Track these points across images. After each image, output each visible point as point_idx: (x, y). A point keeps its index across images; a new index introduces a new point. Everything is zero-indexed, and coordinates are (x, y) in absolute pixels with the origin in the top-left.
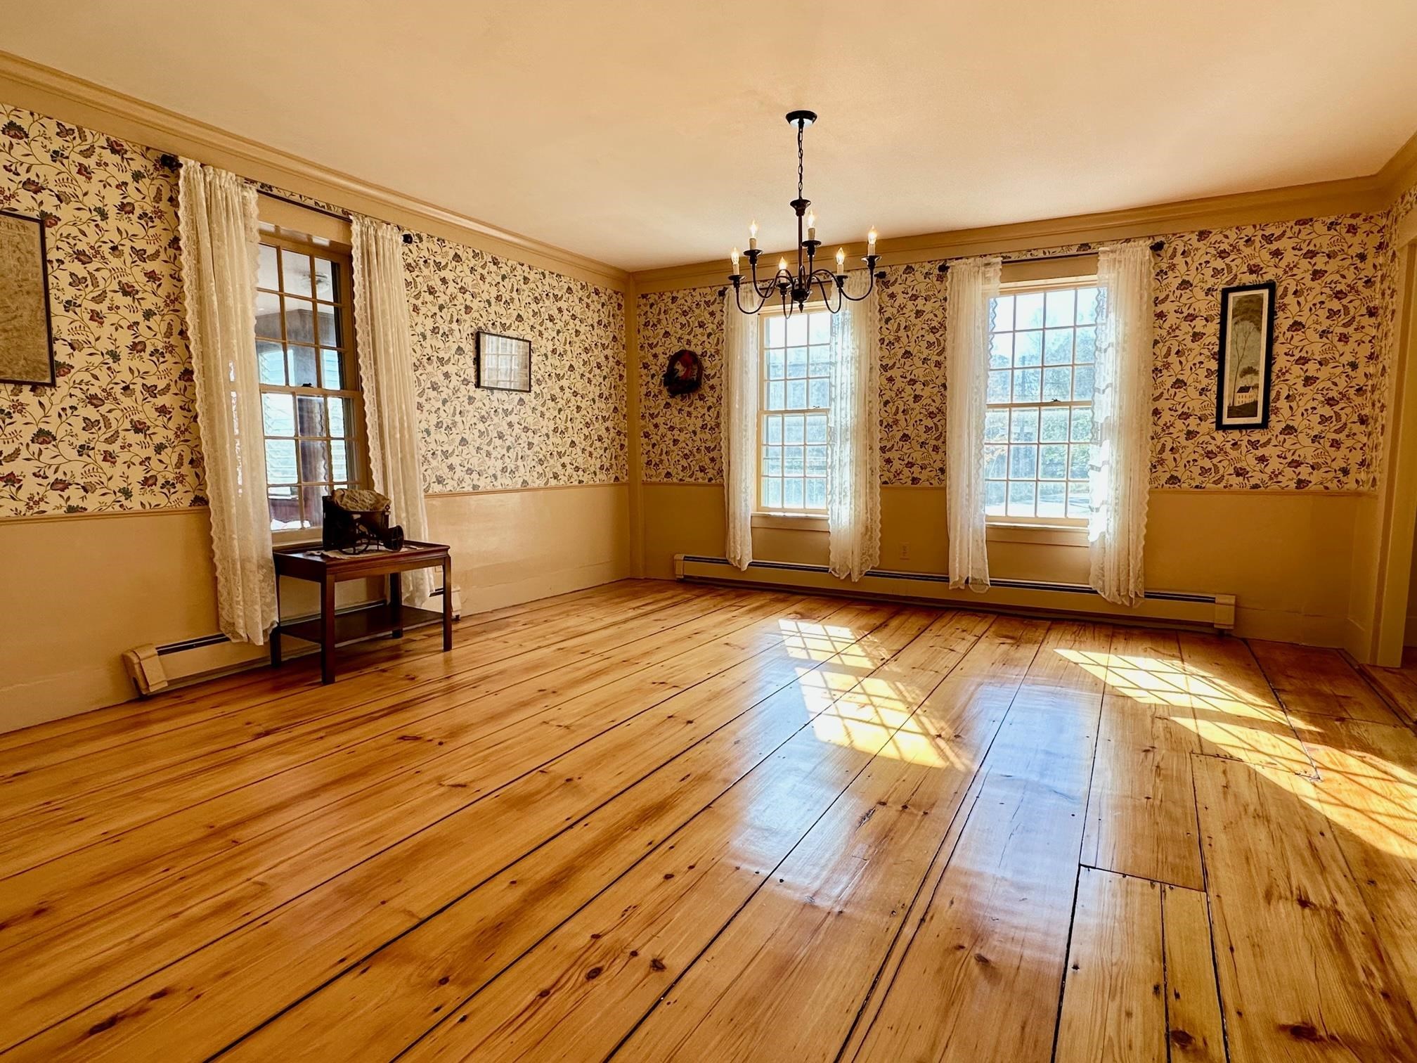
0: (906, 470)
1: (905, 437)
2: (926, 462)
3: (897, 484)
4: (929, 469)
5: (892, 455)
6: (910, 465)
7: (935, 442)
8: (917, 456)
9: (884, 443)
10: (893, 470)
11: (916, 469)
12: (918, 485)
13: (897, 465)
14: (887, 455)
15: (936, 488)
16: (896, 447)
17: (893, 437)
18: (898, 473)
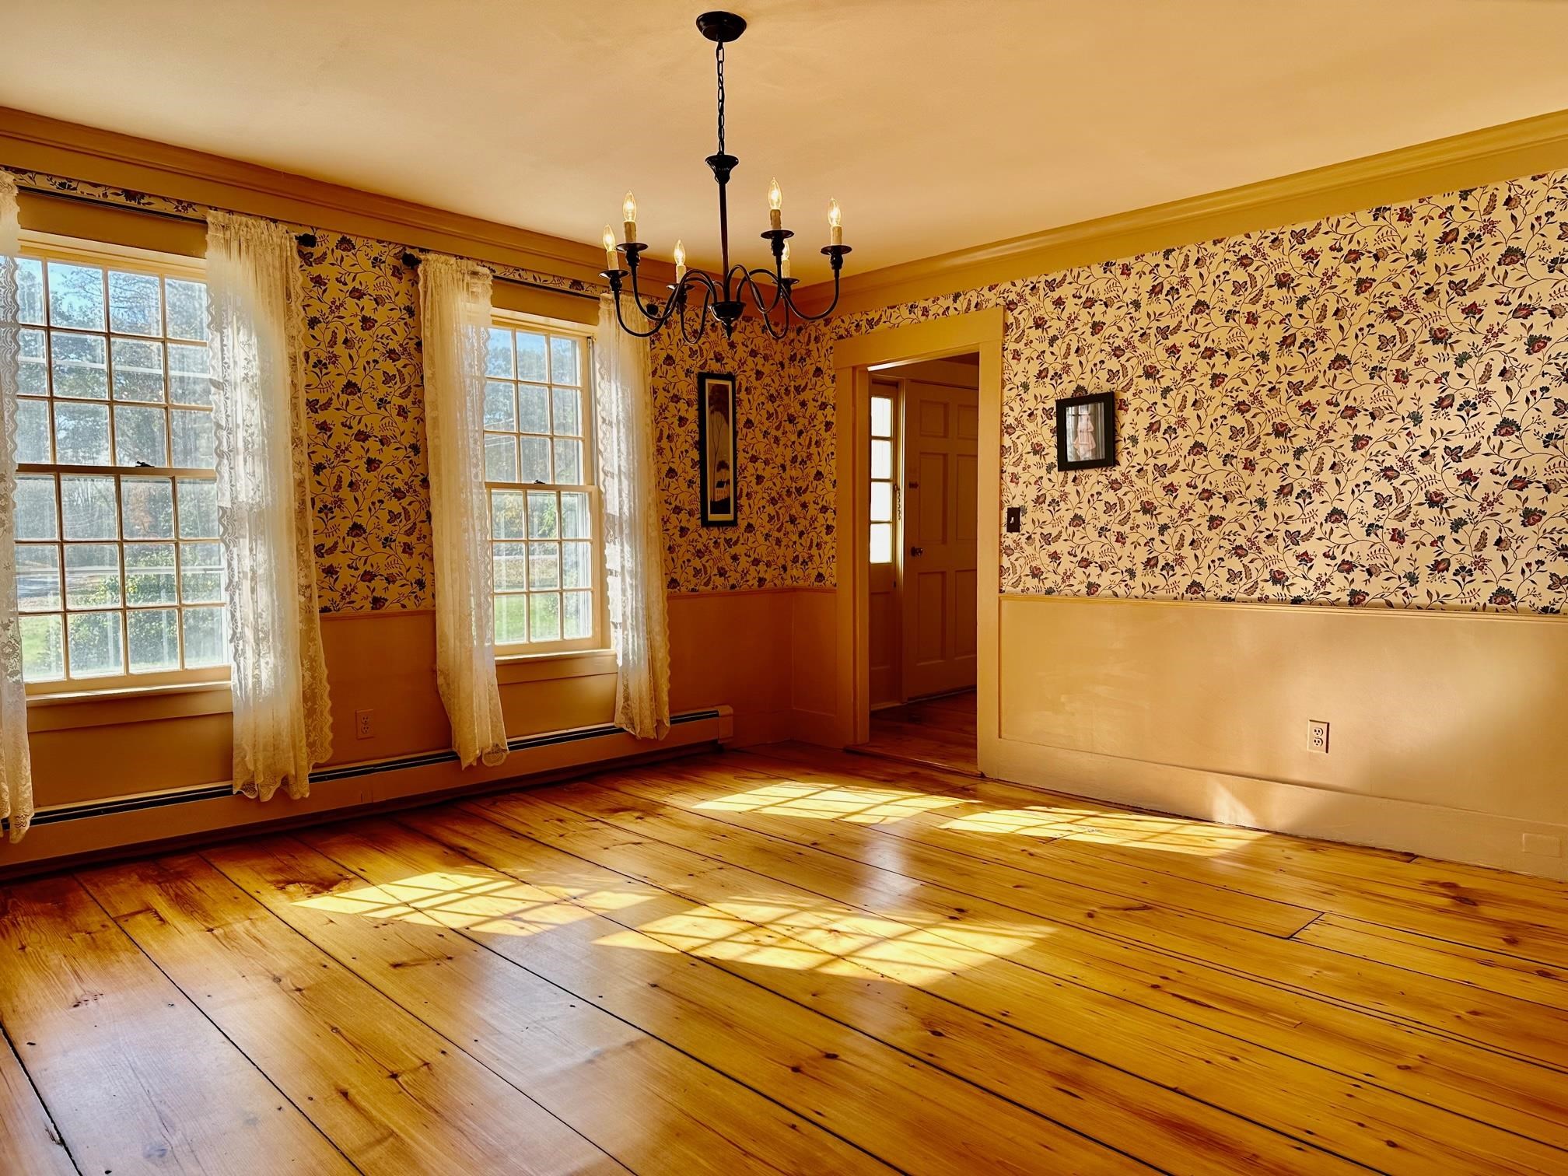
0: (362, 586)
1: (357, 529)
2: (394, 571)
3: (348, 610)
4: (399, 583)
5: (338, 560)
6: (368, 577)
7: (406, 539)
8: (380, 560)
9: (322, 539)
10: (339, 586)
11: (378, 584)
12: (382, 611)
13: (346, 577)
14: (327, 561)
15: (412, 614)
16: (341, 547)
17: (336, 528)
18: (347, 592)
